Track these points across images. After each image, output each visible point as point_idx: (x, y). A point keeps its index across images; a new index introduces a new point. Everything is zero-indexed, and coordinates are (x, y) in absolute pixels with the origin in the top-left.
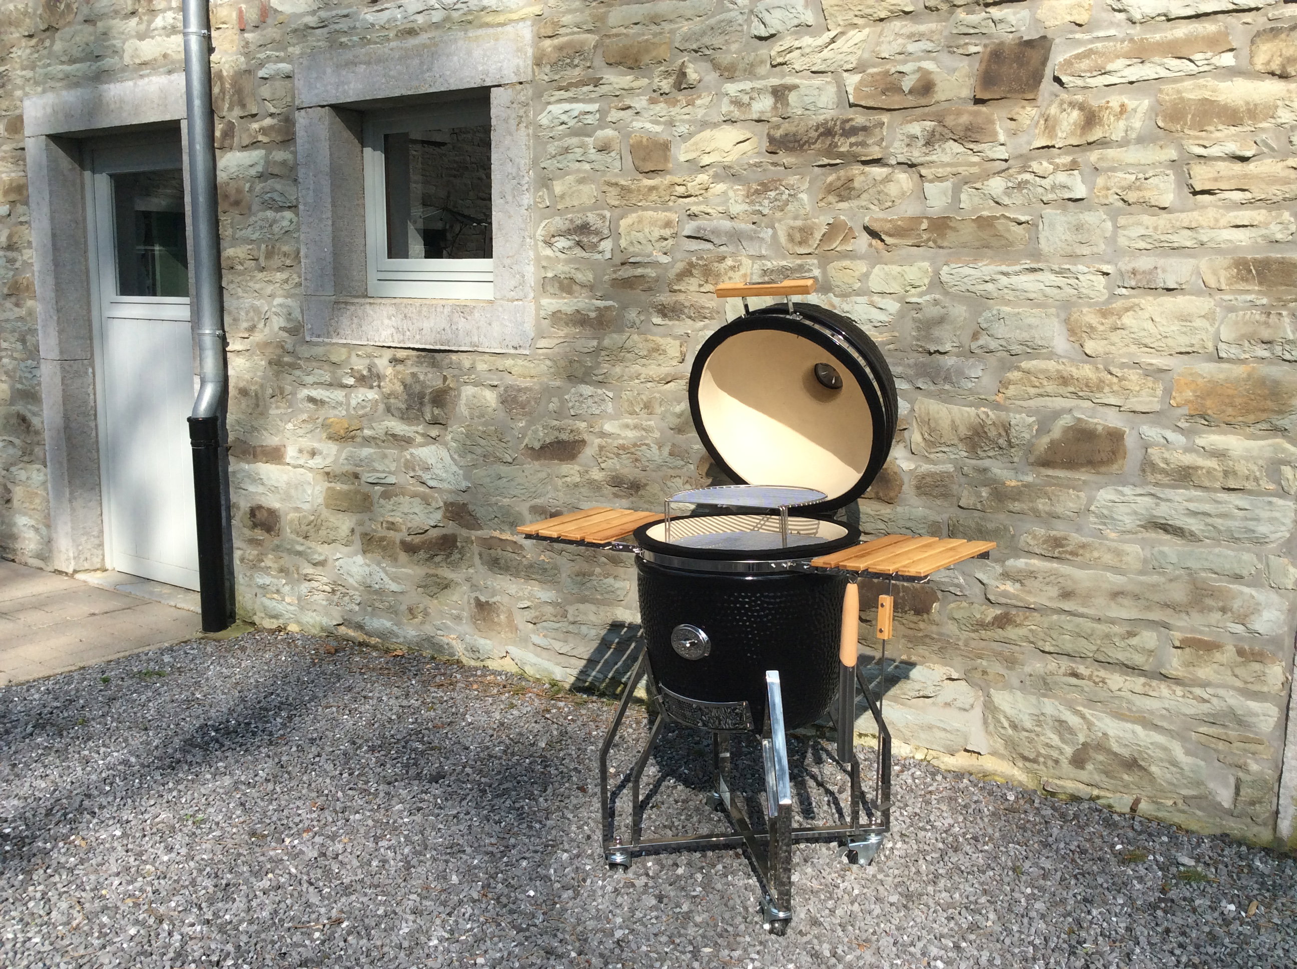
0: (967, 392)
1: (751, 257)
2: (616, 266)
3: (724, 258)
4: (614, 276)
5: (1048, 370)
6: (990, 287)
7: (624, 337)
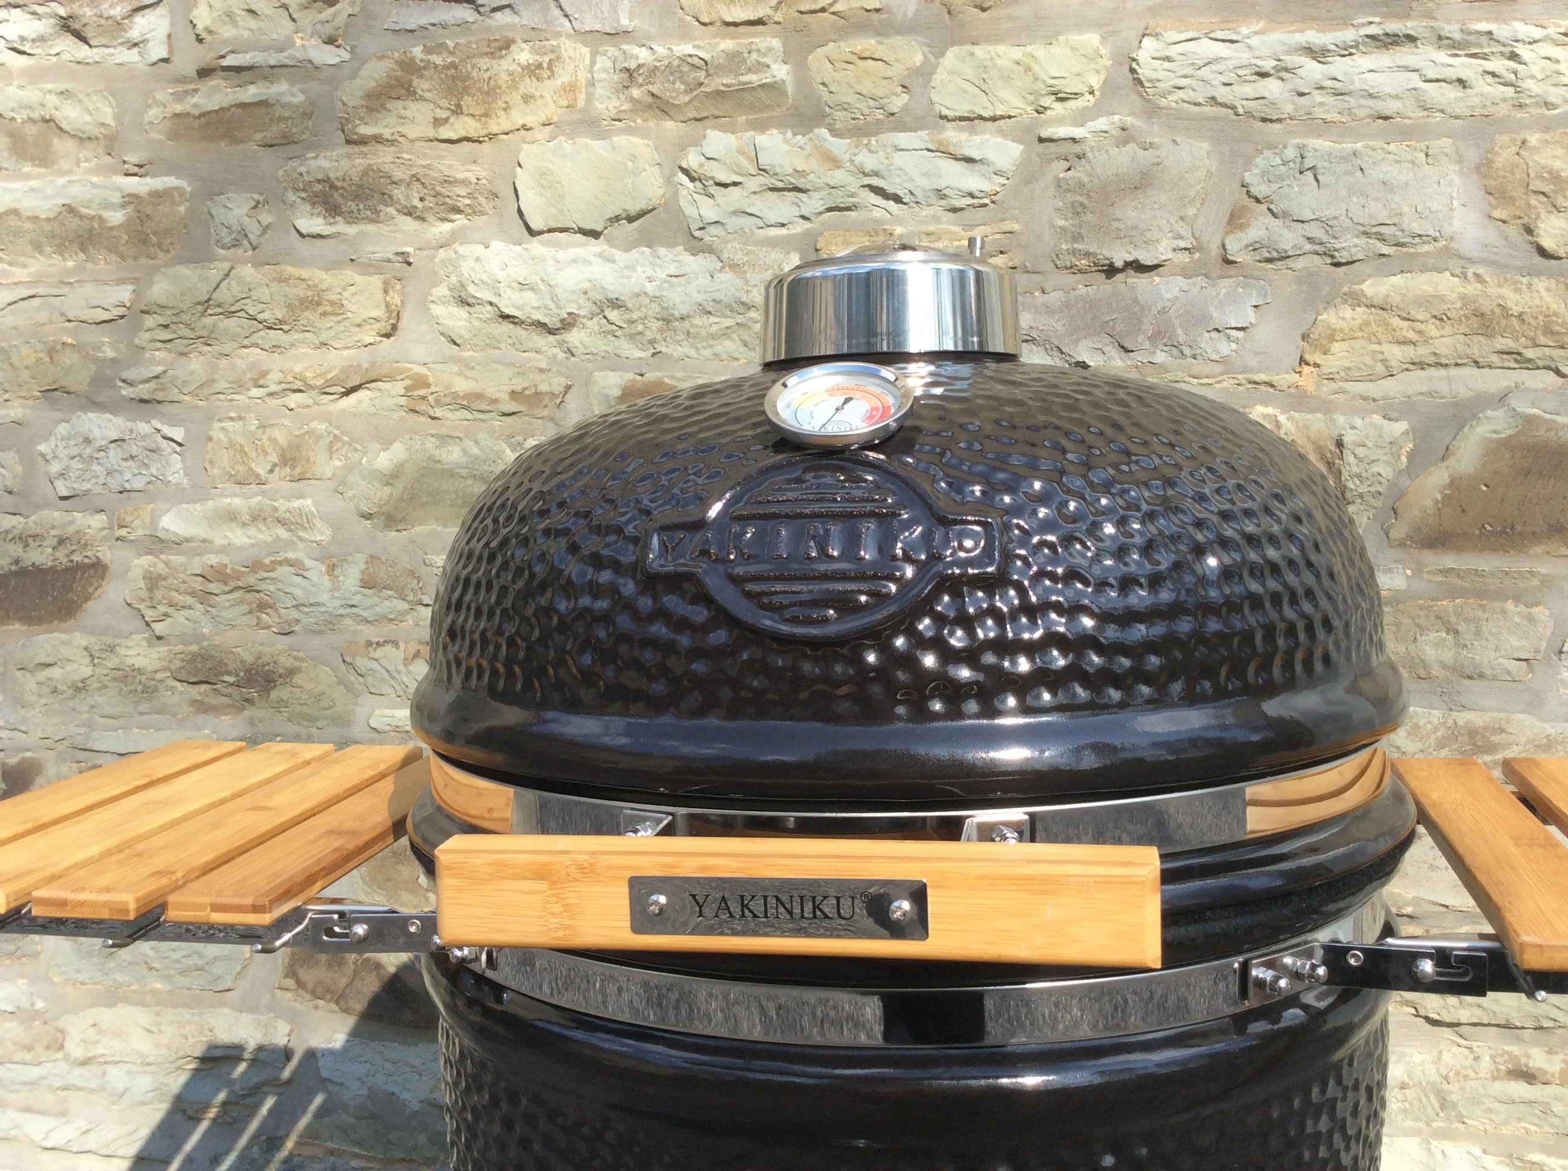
0: (1217, 368)
1: (585, 36)
2: (182, 80)
3: (508, 44)
4: (179, 108)
5: (1441, 298)
6: (1272, 88)
7: (215, 273)
